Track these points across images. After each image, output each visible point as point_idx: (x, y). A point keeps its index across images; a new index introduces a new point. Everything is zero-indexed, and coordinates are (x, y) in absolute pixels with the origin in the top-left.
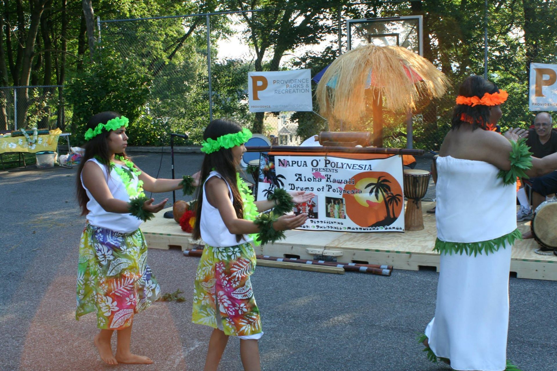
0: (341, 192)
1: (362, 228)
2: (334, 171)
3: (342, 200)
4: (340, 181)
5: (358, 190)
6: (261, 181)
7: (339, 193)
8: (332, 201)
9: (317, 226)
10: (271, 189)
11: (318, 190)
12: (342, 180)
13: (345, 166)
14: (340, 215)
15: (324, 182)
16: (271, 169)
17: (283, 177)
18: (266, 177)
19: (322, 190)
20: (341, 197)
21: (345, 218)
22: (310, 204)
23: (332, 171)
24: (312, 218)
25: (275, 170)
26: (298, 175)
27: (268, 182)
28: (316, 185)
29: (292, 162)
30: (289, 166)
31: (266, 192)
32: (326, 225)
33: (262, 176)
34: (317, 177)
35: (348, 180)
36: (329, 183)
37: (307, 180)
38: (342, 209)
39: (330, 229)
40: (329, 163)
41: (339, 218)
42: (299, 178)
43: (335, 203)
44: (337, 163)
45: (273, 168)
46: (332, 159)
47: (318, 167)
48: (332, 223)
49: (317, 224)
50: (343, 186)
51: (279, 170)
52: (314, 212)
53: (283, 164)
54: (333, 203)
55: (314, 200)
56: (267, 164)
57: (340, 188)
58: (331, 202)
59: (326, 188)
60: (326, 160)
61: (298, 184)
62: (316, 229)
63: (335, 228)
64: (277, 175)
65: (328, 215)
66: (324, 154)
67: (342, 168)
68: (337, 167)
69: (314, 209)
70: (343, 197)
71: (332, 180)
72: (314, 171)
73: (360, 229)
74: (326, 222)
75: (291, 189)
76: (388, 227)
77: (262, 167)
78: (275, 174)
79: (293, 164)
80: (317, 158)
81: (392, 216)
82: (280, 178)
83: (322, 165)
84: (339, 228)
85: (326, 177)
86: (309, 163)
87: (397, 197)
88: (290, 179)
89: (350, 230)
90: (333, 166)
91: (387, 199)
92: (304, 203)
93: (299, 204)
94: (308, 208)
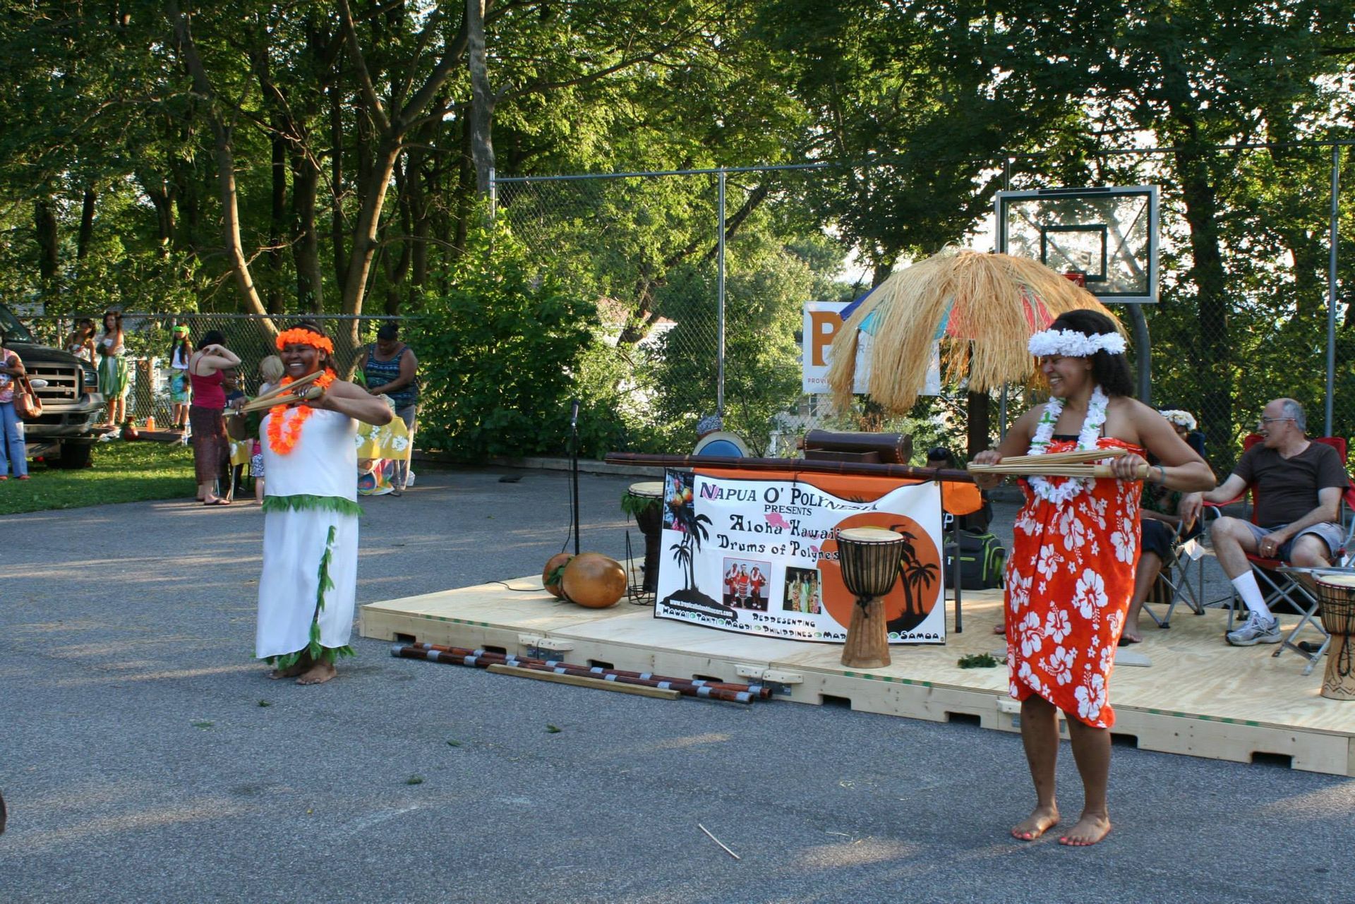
0: (815, 557)
2: (806, 512)
3: (815, 572)
4: (814, 533)
6: (668, 526)
7: (812, 558)
8: (798, 575)
9: (765, 627)
10: (685, 544)
11: (773, 551)
12: (817, 532)
13: (824, 503)
14: (811, 605)
15: (786, 536)
16: (685, 502)
17: (707, 520)
18: (676, 519)
19: (780, 551)
20: (814, 566)
21: (819, 612)
22: (755, 579)
23: (802, 511)
24: (756, 608)
25: (693, 505)
26: (736, 518)
27: (680, 528)
28: (769, 540)
29: (730, 490)
30: (722, 498)
31: (677, 549)
32: (780, 627)
33: (668, 517)
34: (774, 524)
35: (829, 532)
36: (795, 538)
37: (753, 528)
38: (815, 593)
39: (788, 636)
40: (798, 497)
41: (809, 612)
42: (738, 523)
43: (802, 580)
44: (812, 495)
45: (690, 500)
46: (806, 488)
47: (776, 504)
48: (794, 622)
49: (764, 623)
50: (819, 543)
51: (701, 506)
52: (762, 596)
53: (709, 492)
54: (798, 580)
55: (762, 571)
56: (679, 492)
57: (813, 548)
58: (796, 578)
59: (790, 549)
60: (794, 490)
61: (737, 536)
62: (762, 632)
63: (799, 634)
64: (696, 515)
65: (788, 605)
66: (791, 475)
67: (820, 505)
68: (811, 503)
69: (762, 588)
70: (818, 567)
71: (800, 532)
72: (769, 511)
74: (782, 620)
75: (722, 546)
76: (908, 634)
77: (668, 499)
78: (693, 513)
79: (729, 494)
80: (778, 485)
81: (917, 611)
82: (701, 522)
83: (785, 499)
84: (807, 634)
85: (792, 526)
86: (760, 496)
87: (929, 569)
88: (720, 525)
89: (828, 639)
90: (805, 502)
91: (907, 575)
92: (744, 577)
93: (734, 579)
94: (750, 588)
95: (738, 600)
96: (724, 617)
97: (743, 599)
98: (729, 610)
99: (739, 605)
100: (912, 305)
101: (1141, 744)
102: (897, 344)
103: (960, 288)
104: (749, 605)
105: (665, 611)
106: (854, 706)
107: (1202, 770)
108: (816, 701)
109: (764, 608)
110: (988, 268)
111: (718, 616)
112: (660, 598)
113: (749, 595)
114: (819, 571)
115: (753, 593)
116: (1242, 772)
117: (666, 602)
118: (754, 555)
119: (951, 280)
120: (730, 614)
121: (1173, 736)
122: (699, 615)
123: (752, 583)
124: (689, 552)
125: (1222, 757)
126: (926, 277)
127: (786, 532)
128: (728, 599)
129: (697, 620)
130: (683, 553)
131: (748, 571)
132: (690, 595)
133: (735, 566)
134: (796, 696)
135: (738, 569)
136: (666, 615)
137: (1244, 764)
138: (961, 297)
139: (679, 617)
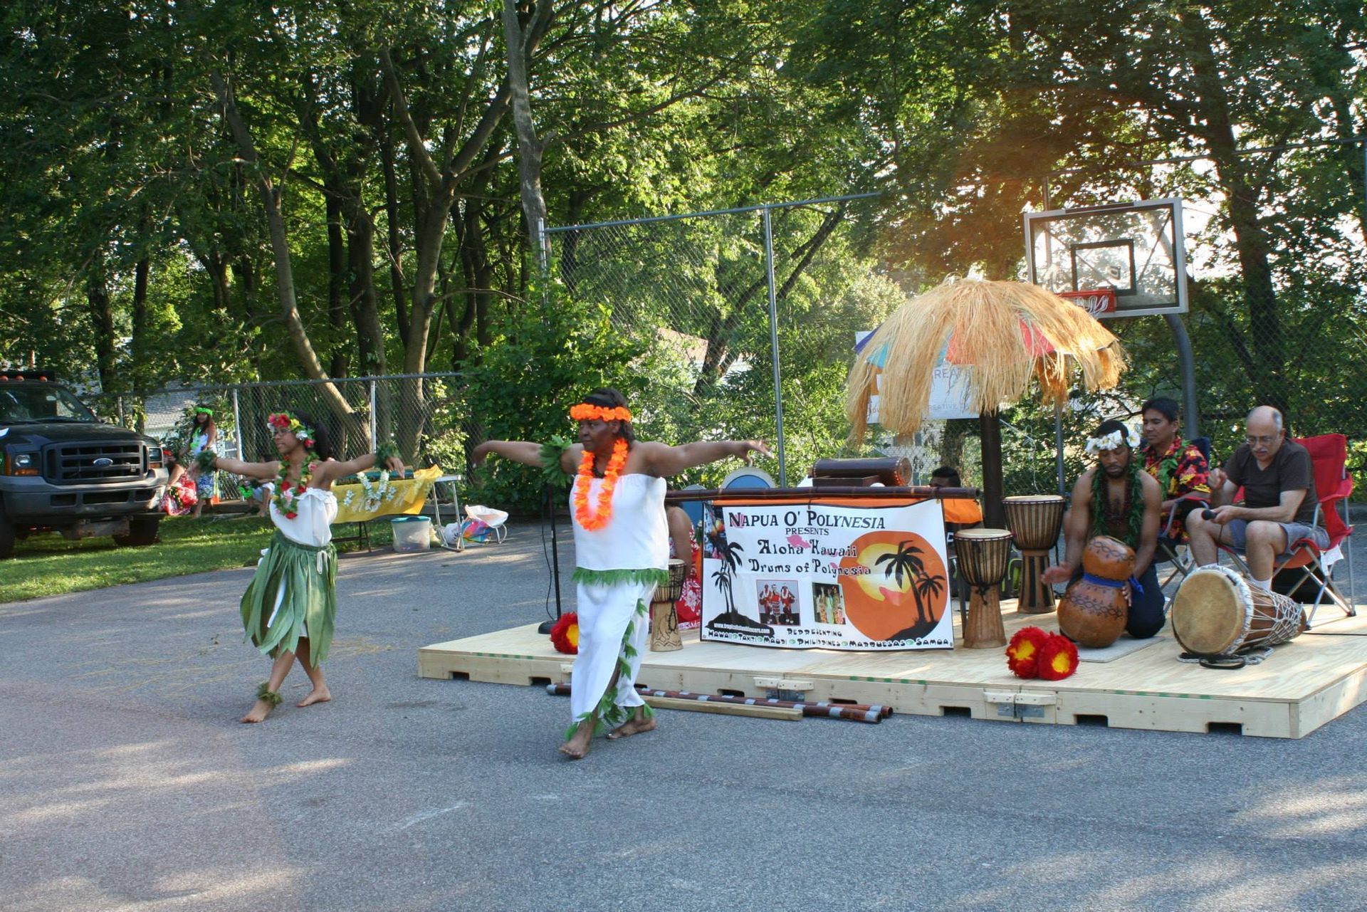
0: (835, 573)
1: (876, 642)
2: (823, 532)
3: (837, 587)
4: (833, 552)
5: (864, 568)
7: (832, 574)
8: (823, 590)
9: (799, 640)
10: (723, 571)
11: (798, 570)
12: (835, 550)
13: (839, 523)
14: (836, 617)
15: (807, 556)
16: (719, 532)
17: (738, 547)
18: (714, 549)
19: (804, 569)
20: (834, 581)
22: (785, 597)
23: (819, 531)
24: (789, 624)
25: (725, 534)
26: (763, 543)
27: (718, 557)
28: (794, 560)
29: (753, 517)
30: (748, 525)
31: (717, 577)
32: (813, 637)
33: (708, 547)
34: (795, 544)
35: (846, 549)
36: (816, 556)
37: (778, 551)
38: (839, 605)
39: (822, 645)
40: (814, 518)
41: (835, 622)
42: (765, 547)
43: (826, 595)
44: (828, 517)
45: (723, 530)
46: (820, 510)
47: (796, 526)
48: (825, 633)
49: (798, 636)
50: (837, 560)
51: (732, 535)
52: (794, 612)
53: (736, 521)
54: (824, 595)
55: (791, 589)
57: (833, 564)
58: (821, 593)
59: (812, 566)
60: (809, 513)
61: (765, 559)
62: (797, 645)
63: (830, 643)
64: (729, 543)
65: (818, 618)
66: (809, 501)
67: (836, 525)
68: (828, 525)
69: (792, 605)
70: (839, 581)
71: (819, 550)
72: (790, 534)
73: (872, 644)
74: (814, 632)
75: (754, 569)
76: (922, 640)
77: (707, 530)
78: (726, 542)
79: (753, 520)
80: (795, 509)
81: (928, 619)
82: (734, 549)
83: (803, 521)
84: (837, 643)
85: (812, 546)
86: (780, 520)
87: (936, 580)
88: (750, 550)
89: (853, 648)
90: (821, 522)
91: (918, 586)
92: (776, 597)
93: (767, 598)
94: (782, 606)
95: (773, 617)
96: (762, 635)
97: (777, 616)
98: (767, 628)
99: (775, 622)
100: (916, 334)
101: (1110, 723)
102: (902, 374)
103: (958, 317)
104: (783, 622)
105: (711, 634)
107: (1160, 741)
109: (797, 622)
110: (985, 296)
111: (757, 634)
113: (782, 612)
114: (840, 585)
115: (785, 609)
116: (1199, 742)
118: (781, 576)
119: (950, 310)
120: (768, 631)
121: (1138, 713)
122: (740, 635)
123: (783, 601)
124: (728, 578)
125: (1182, 729)
126: (928, 309)
127: (807, 551)
128: (764, 617)
129: (739, 640)
130: (723, 580)
131: (779, 590)
132: (731, 617)
133: (766, 587)
135: (770, 589)
136: (711, 638)
137: (1200, 734)
138: (959, 325)
139: (724, 639)
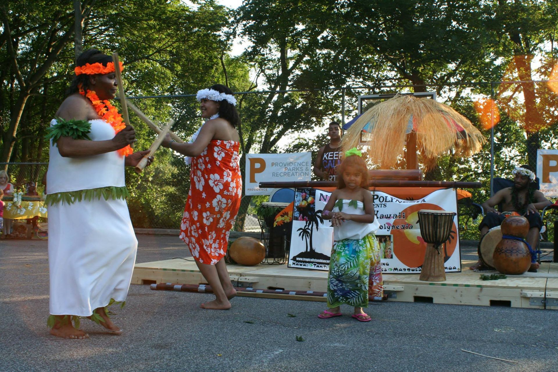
0: (389, 228)
1: (411, 269)
2: (383, 206)
3: (389, 236)
4: (389, 216)
5: (409, 225)
6: (296, 219)
7: (387, 229)
8: (378, 239)
10: (307, 227)
12: (390, 215)
13: (394, 200)
14: (386, 254)
16: (309, 204)
18: (301, 215)
20: (388, 233)
21: (392, 257)
23: (380, 206)
25: (315, 205)
27: (303, 219)
31: (301, 231)
33: (297, 214)
35: (398, 214)
38: (389, 247)
40: (377, 197)
41: (385, 258)
43: (381, 241)
44: (386, 197)
45: (313, 203)
46: (380, 194)
50: (392, 221)
51: (319, 206)
53: (323, 198)
56: (305, 199)
57: (388, 224)
64: (316, 211)
66: (372, 188)
67: (392, 201)
68: (386, 201)
70: (391, 233)
71: (379, 216)
73: (409, 270)
77: (297, 204)
78: (314, 210)
84: (384, 270)
89: (396, 272)
90: (381, 201)
105: (294, 264)
106: (435, 301)
108: (412, 300)
112: (291, 257)
114: (392, 236)
117: (294, 259)
122: (315, 265)
124: (310, 231)
129: (313, 267)
130: (305, 233)
132: (310, 254)
134: (399, 298)
136: (294, 266)
139: (302, 267)
